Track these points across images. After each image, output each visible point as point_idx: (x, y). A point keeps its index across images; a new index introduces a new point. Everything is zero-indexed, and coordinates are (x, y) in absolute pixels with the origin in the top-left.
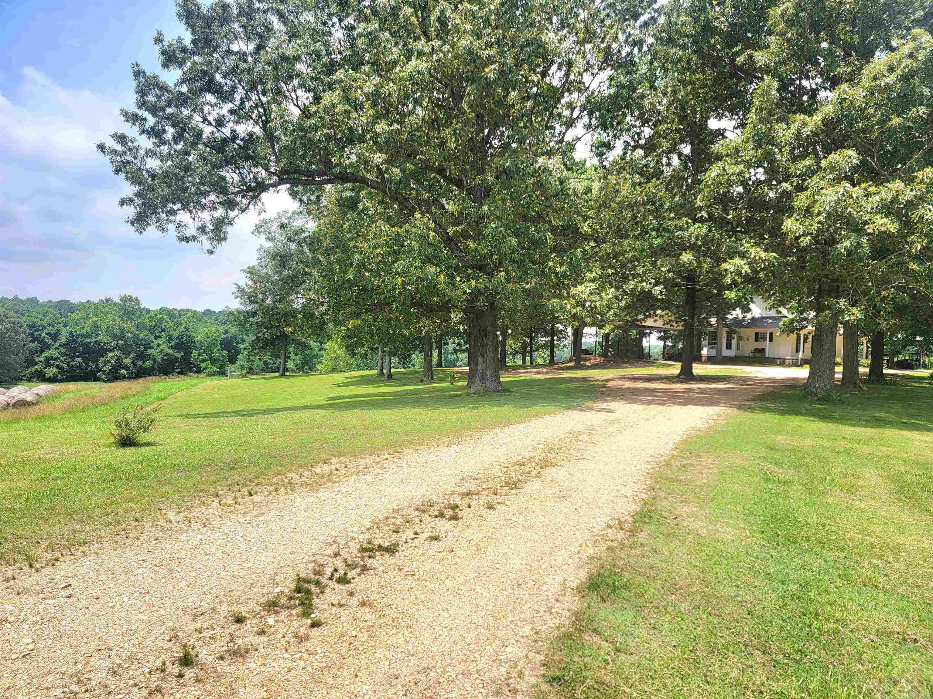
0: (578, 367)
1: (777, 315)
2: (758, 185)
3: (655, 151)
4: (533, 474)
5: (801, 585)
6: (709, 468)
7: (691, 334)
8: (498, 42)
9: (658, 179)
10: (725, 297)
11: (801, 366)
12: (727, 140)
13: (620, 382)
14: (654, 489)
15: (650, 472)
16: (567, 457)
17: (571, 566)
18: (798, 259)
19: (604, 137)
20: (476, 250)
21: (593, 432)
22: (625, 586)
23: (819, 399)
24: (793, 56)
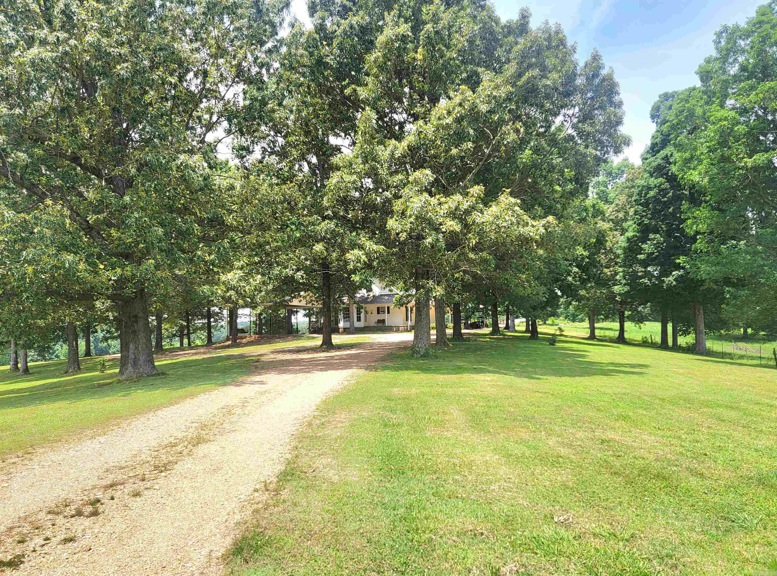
0: (235, 345)
1: (390, 293)
2: (368, 192)
3: (287, 159)
4: (185, 453)
5: (407, 508)
6: (342, 422)
7: (329, 310)
8: (129, 42)
9: (291, 182)
10: (352, 279)
11: (410, 331)
12: (343, 154)
13: (272, 356)
14: (297, 448)
15: (294, 433)
16: (219, 432)
17: (218, 535)
18: (400, 250)
19: (244, 142)
20: (120, 239)
21: (246, 404)
22: (268, 543)
23: (422, 356)
24: (385, 94)
